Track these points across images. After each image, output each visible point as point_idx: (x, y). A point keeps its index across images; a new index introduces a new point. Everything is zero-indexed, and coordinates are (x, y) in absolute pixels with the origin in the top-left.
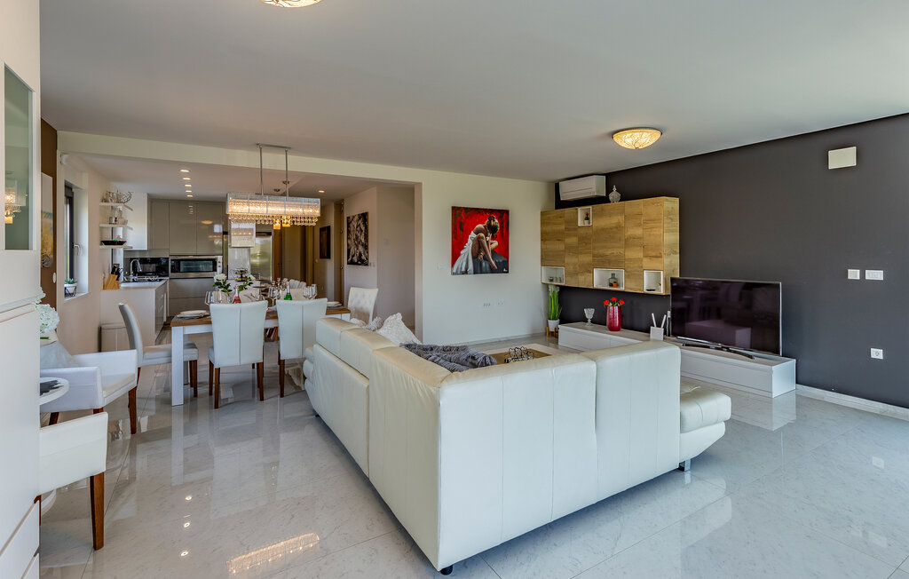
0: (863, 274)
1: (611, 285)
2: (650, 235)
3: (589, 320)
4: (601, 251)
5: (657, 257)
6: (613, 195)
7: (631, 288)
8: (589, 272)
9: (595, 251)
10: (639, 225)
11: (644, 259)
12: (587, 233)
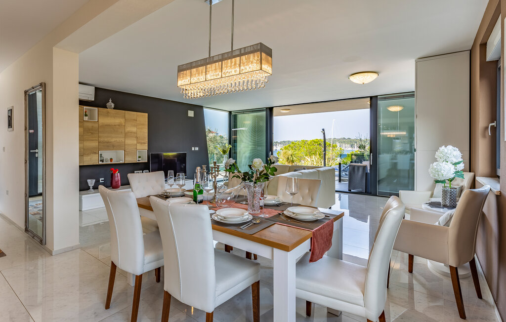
0: (195, 149)
2: (141, 132)
3: (91, 188)
4: (106, 139)
5: (145, 143)
6: (111, 104)
7: (129, 161)
8: (95, 153)
9: (101, 139)
10: (135, 126)
11: (138, 145)
12: (92, 126)
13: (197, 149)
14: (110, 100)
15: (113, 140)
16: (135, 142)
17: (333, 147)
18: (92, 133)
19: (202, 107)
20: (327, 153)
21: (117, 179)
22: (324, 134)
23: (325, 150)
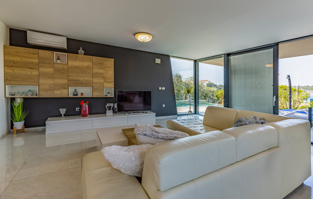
0: (162, 88)
1: (74, 95)
2: (107, 73)
3: (63, 115)
4: (75, 78)
5: (111, 82)
6: (81, 51)
7: (97, 96)
8: (66, 88)
9: (70, 78)
10: (102, 68)
11: (105, 83)
12: (62, 68)
13: (164, 88)
14: (81, 48)
15: (81, 79)
16: (103, 81)
17: (299, 92)
18: (62, 73)
19: (168, 56)
20: (292, 97)
21: (84, 109)
22: (289, 80)
23: (290, 94)
